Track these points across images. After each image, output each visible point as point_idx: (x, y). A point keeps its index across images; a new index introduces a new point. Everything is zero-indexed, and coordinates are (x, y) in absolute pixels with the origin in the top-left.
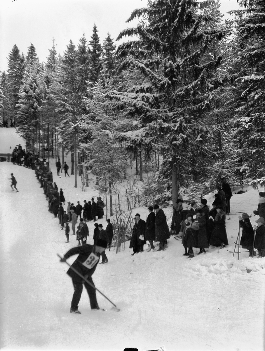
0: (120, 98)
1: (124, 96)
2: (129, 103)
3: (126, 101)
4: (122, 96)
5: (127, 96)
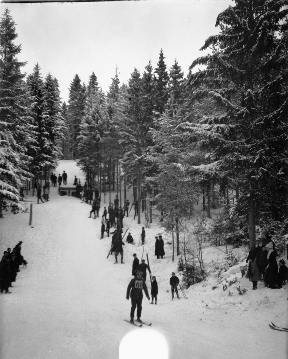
0: (193, 130)
1: (198, 128)
2: (203, 135)
3: (200, 133)
4: (196, 128)
5: (201, 127)
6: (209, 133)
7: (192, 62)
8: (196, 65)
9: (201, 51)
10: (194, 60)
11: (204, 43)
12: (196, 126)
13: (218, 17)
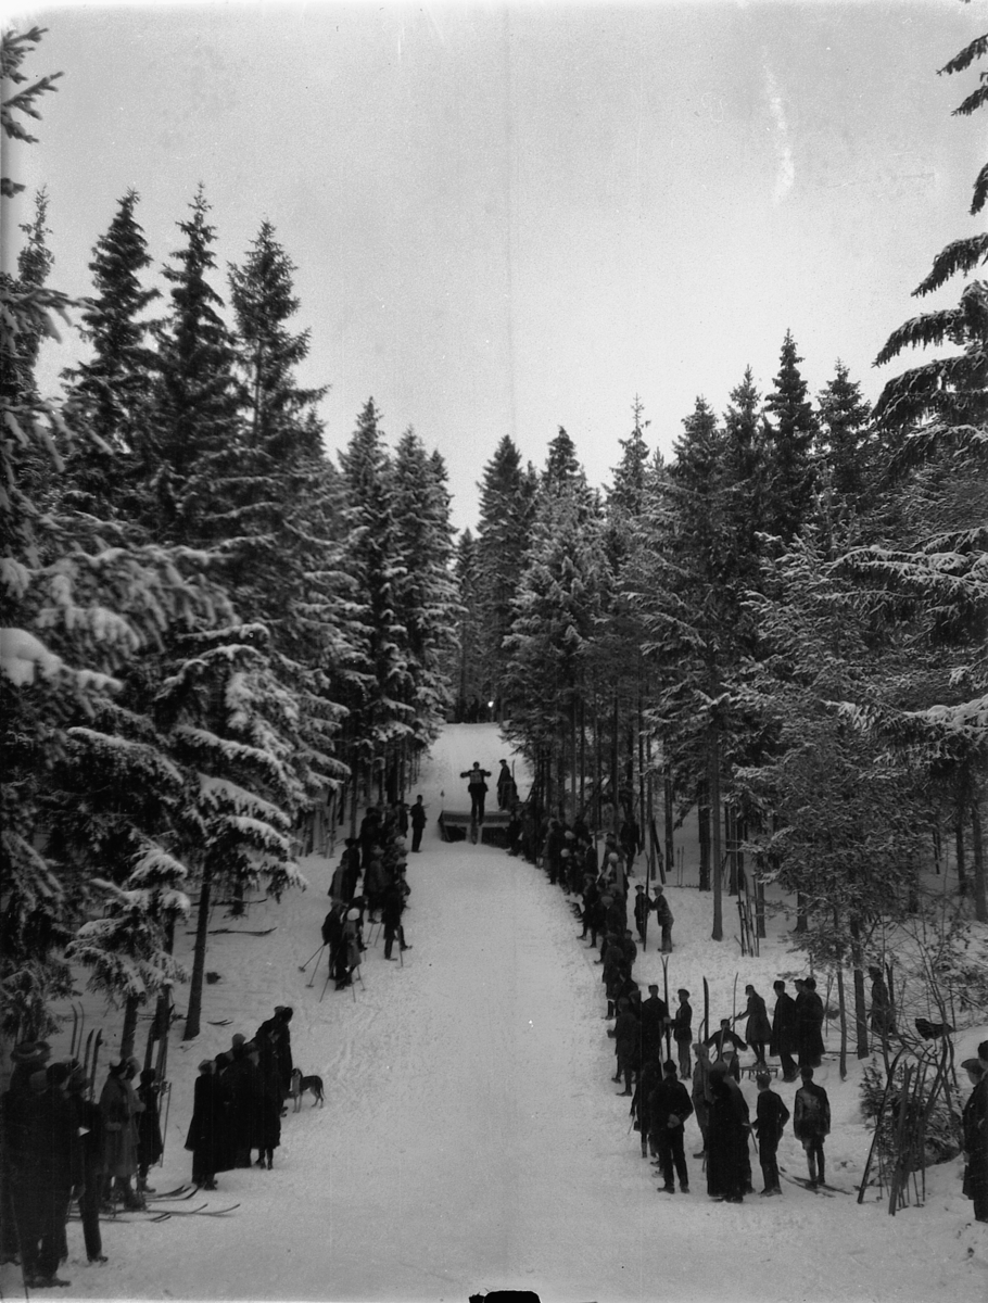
0: (896, 572)
1: (914, 566)
2: (935, 589)
3: (921, 579)
4: (906, 566)
5: (926, 563)
6: (956, 581)
7: (888, 336)
8: (903, 349)
9: (920, 296)
10: (896, 329)
11: (927, 270)
12: (909, 560)
13: (981, 178)
